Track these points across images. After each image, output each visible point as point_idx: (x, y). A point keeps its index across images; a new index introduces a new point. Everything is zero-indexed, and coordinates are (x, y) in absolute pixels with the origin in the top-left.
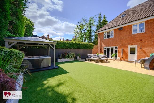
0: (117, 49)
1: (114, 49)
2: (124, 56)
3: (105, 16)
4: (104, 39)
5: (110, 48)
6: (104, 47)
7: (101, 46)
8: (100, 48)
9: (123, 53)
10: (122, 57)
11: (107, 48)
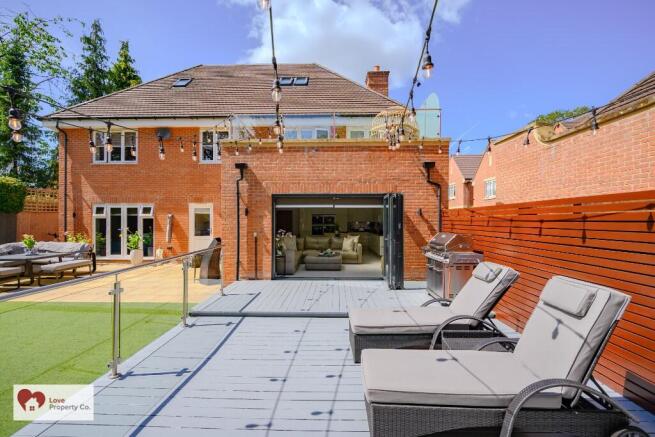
0: (150, 216)
1: (141, 216)
2: (175, 244)
3: (125, 46)
4: (95, 162)
5: (124, 207)
6: (95, 205)
7: (78, 199)
8: (70, 205)
9: (171, 230)
10: (170, 248)
11: (108, 208)
